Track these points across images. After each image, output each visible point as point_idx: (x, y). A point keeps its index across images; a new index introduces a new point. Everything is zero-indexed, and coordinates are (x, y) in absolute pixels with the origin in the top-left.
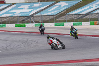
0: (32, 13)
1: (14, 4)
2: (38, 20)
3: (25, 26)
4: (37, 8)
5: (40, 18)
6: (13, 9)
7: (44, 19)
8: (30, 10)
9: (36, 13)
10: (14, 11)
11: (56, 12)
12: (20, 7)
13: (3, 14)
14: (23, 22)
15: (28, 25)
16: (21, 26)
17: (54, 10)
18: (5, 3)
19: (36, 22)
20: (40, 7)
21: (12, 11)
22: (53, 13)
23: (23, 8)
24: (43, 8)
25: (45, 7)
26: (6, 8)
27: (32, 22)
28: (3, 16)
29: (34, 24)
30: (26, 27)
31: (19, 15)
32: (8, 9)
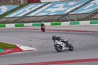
0: (67, 12)
1: (49, 3)
2: (73, 18)
3: (60, 24)
4: (72, 6)
5: (75, 16)
6: (48, 8)
7: (79, 17)
8: (65, 9)
9: (71, 12)
10: (49, 10)
11: (91, 9)
12: (55, 6)
13: (38, 13)
14: (58, 20)
15: (63, 24)
16: (56, 24)
17: (89, 8)
18: (40, 2)
19: (71, 20)
20: (75, 5)
21: (47, 10)
22: (88, 10)
23: (58, 7)
24: (78, 6)
25: (80, 5)
26: (41, 7)
27: (67, 21)
28: (38, 15)
29: (69, 23)
30: (62, 25)
31: (54, 14)
32: (44, 8)
